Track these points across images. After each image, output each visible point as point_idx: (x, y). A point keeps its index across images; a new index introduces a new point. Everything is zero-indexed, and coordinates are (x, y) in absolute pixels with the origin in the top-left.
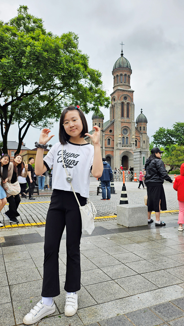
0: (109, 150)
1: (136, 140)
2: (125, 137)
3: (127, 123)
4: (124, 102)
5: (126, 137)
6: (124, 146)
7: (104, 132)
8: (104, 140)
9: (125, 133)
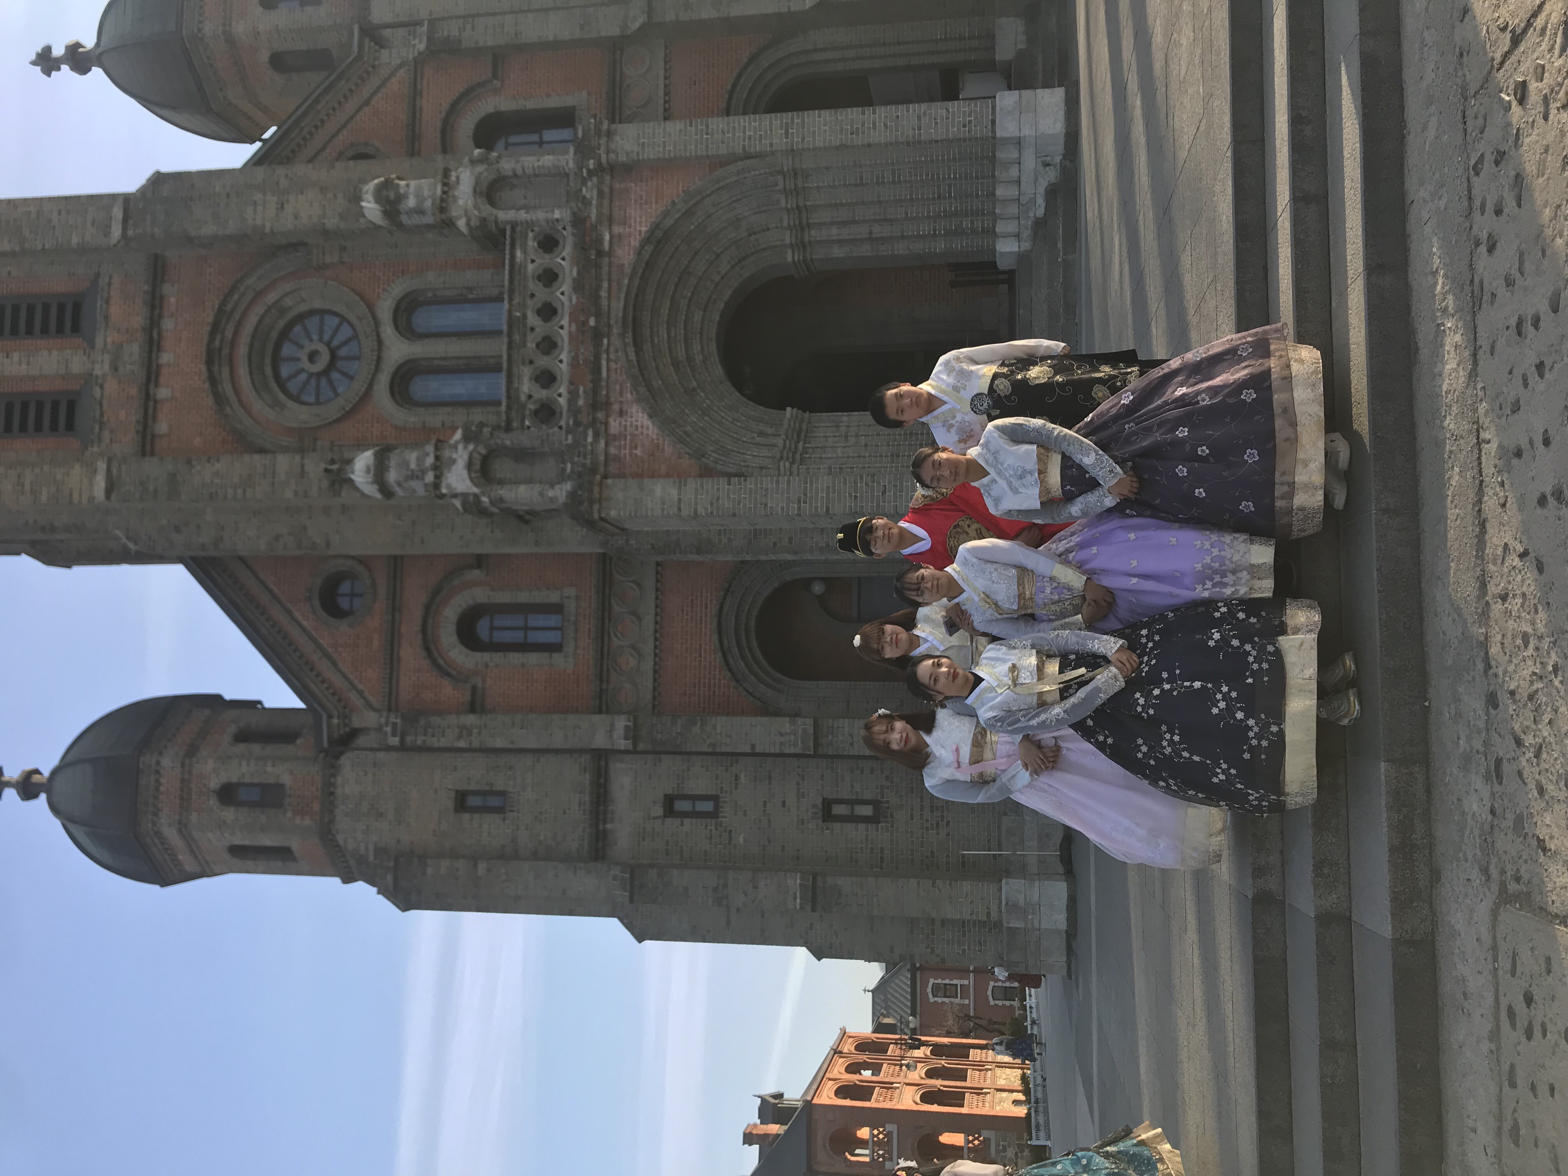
0: (649, 620)
1: (466, 125)
2: (400, 351)
5: (388, 331)
6: (547, 379)
7: (356, 722)
8: (470, 719)
9: (343, 352)
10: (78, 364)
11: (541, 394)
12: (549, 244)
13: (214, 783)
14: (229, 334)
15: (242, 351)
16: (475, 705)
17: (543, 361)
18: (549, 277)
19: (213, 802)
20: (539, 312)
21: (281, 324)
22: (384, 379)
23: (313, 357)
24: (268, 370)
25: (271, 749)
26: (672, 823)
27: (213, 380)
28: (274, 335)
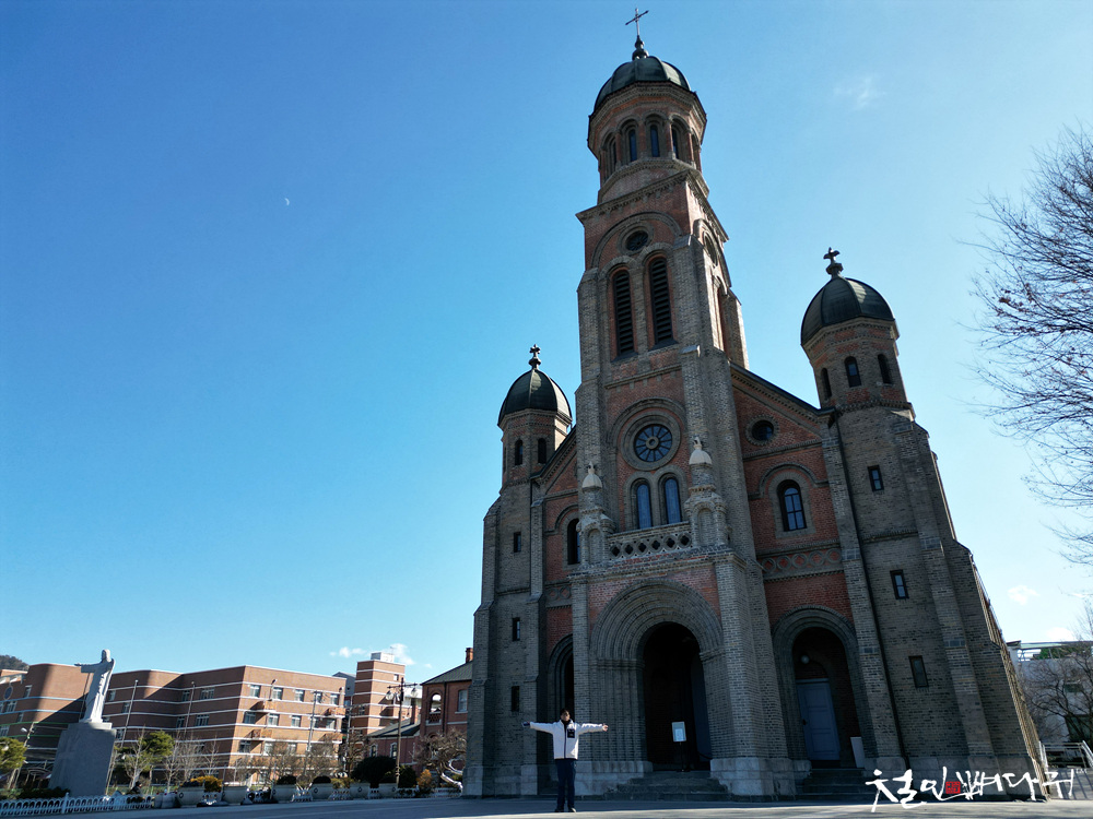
1: (792, 475)
2: (653, 479)
3: (658, 379)
4: (622, 264)
5: (661, 472)
6: (629, 550)
7: (542, 486)
8: (540, 534)
9: (657, 452)
10: (641, 348)
11: (622, 549)
12: (685, 541)
13: (522, 437)
14: (656, 405)
15: (649, 413)
16: (546, 535)
17: (635, 547)
18: (671, 543)
19: (517, 439)
20: (656, 541)
21: (665, 424)
22: (642, 475)
23: (651, 441)
24: (646, 424)
25: (536, 455)
26: (510, 622)
27: (636, 405)
28: (660, 423)
